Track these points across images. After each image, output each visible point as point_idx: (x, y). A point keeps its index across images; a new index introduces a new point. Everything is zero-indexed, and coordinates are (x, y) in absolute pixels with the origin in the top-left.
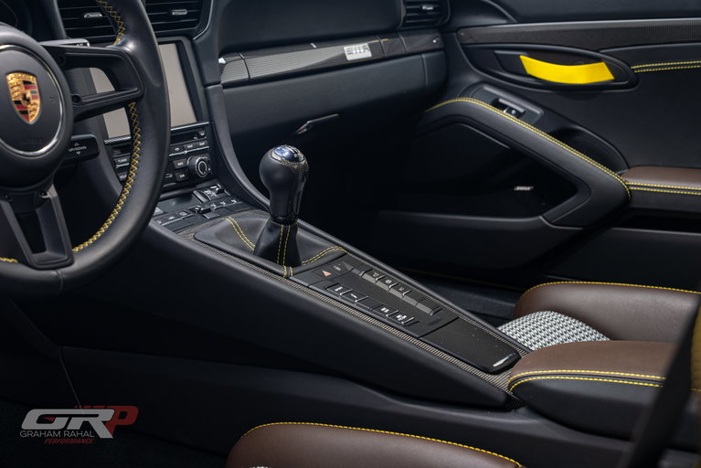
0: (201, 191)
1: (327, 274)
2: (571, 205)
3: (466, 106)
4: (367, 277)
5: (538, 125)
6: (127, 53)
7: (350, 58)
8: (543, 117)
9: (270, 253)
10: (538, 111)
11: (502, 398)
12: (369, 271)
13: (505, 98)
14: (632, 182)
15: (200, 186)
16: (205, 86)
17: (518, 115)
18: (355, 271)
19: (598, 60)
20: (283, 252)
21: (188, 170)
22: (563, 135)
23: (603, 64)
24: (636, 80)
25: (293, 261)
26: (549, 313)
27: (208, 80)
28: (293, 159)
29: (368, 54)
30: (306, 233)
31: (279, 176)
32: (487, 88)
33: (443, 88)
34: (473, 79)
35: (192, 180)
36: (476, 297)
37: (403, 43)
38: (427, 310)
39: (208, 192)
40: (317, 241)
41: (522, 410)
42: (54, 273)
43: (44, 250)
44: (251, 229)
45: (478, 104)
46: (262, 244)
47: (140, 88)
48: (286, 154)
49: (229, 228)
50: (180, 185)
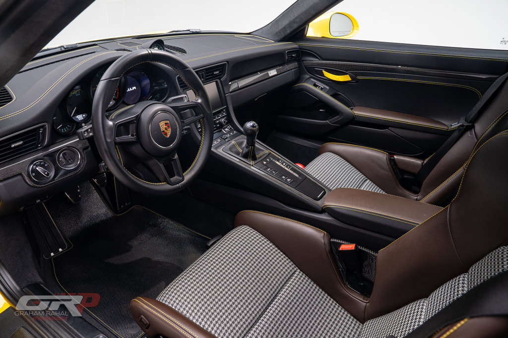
0: (224, 129)
1: (265, 163)
2: (337, 118)
3: (306, 86)
4: (277, 163)
5: (327, 93)
6: (199, 103)
7: (270, 75)
8: (329, 90)
9: (246, 156)
10: (328, 88)
11: (320, 209)
12: (278, 160)
13: (318, 83)
14: (356, 112)
15: (224, 127)
16: (225, 94)
17: (322, 89)
18: (274, 160)
19: (346, 74)
20: (250, 155)
21: (220, 123)
22: (334, 96)
23: (348, 75)
24: (358, 81)
25: (254, 158)
26: (328, 153)
27: (226, 92)
28: (253, 126)
29: (276, 73)
30: (259, 145)
31: (249, 132)
32: (312, 80)
33: (298, 79)
34: (307, 76)
35: (222, 126)
36: (307, 142)
37: (287, 67)
38: (297, 175)
39: (226, 129)
40: (263, 149)
41: (326, 213)
42: (178, 185)
43: (174, 176)
44: (240, 144)
45: (309, 86)
46: (244, 152)
47: (203, 114)
48: (251, 124)
49: (233, 145)
50: (218, 128)
